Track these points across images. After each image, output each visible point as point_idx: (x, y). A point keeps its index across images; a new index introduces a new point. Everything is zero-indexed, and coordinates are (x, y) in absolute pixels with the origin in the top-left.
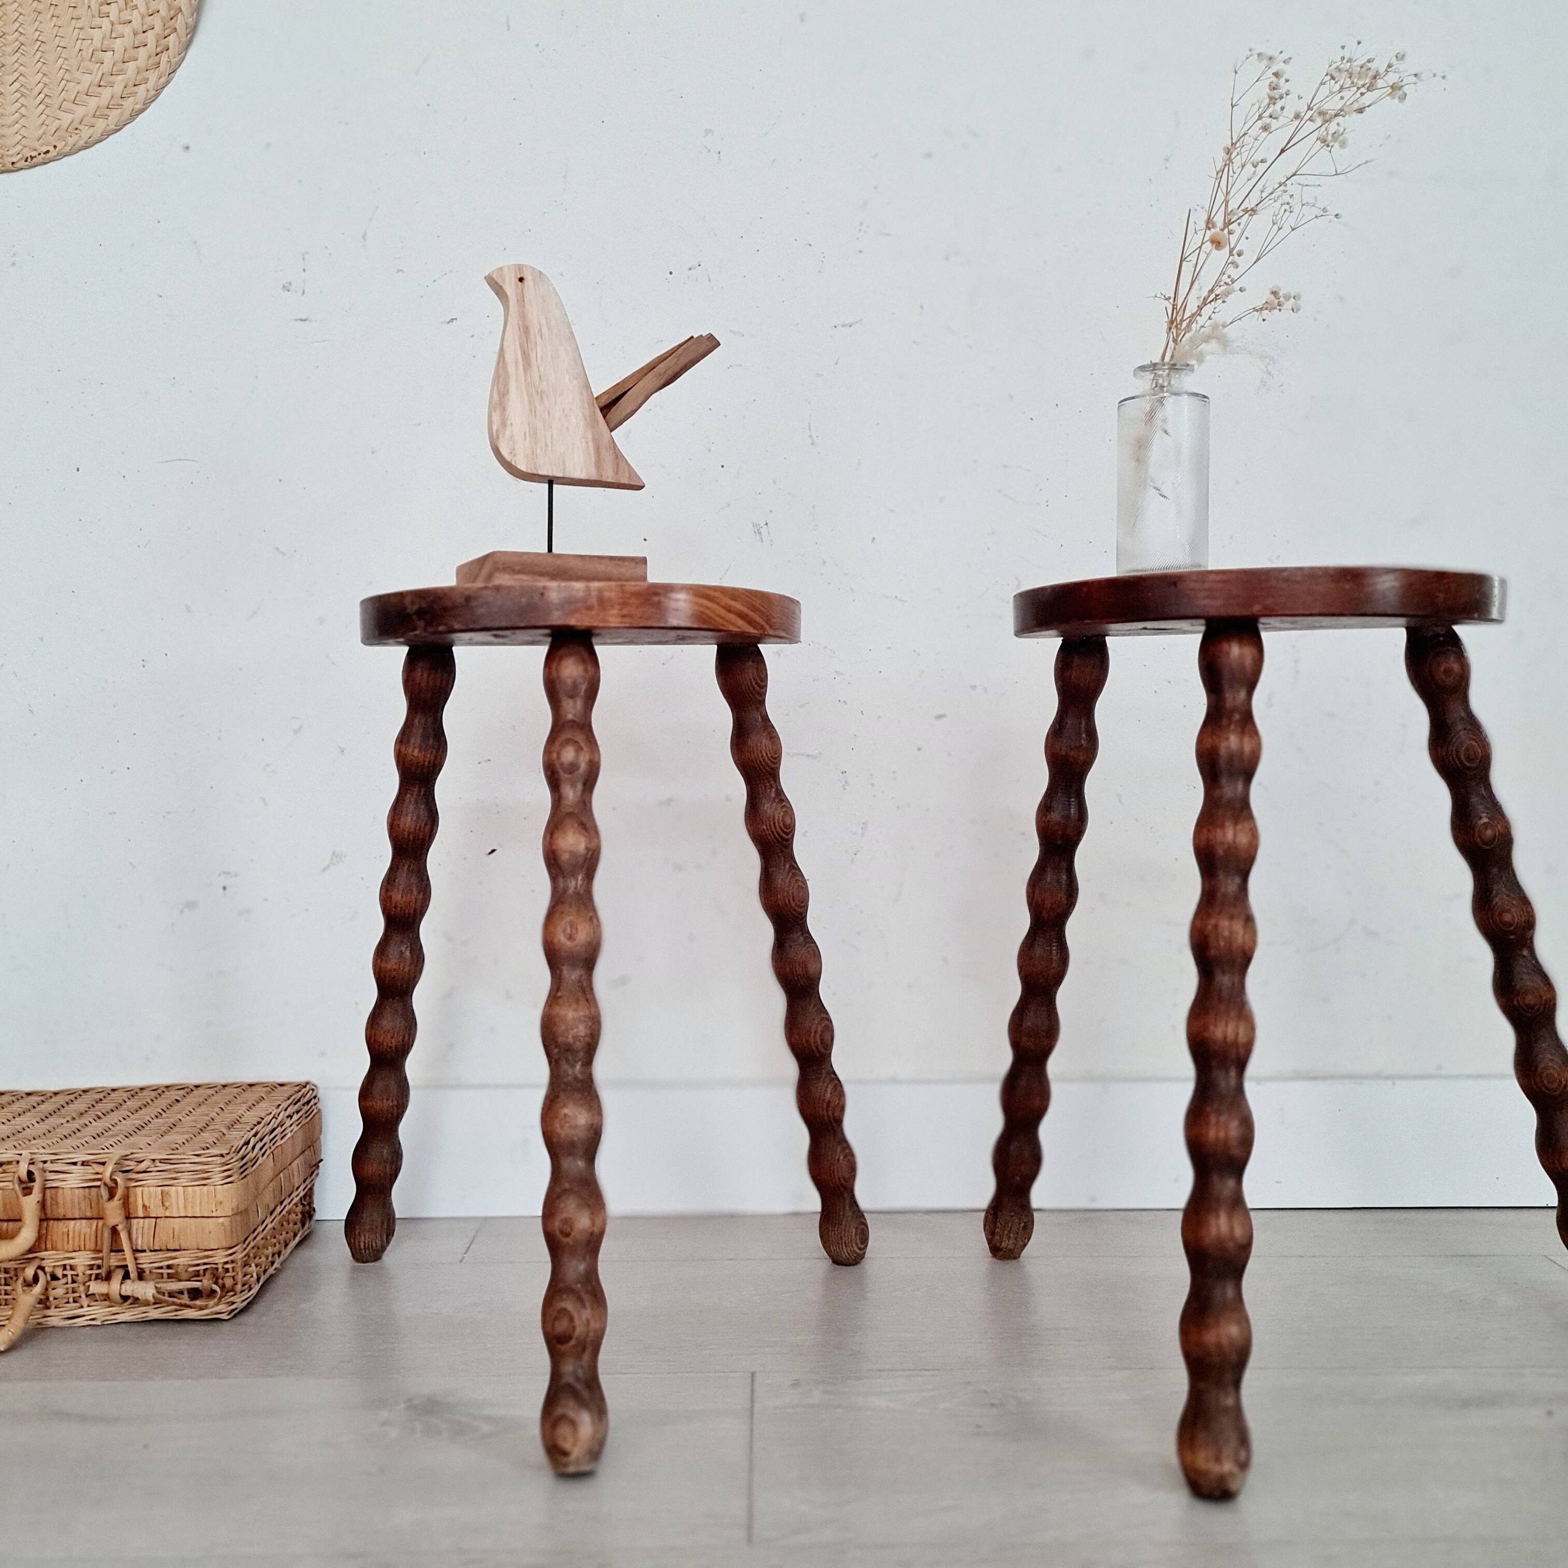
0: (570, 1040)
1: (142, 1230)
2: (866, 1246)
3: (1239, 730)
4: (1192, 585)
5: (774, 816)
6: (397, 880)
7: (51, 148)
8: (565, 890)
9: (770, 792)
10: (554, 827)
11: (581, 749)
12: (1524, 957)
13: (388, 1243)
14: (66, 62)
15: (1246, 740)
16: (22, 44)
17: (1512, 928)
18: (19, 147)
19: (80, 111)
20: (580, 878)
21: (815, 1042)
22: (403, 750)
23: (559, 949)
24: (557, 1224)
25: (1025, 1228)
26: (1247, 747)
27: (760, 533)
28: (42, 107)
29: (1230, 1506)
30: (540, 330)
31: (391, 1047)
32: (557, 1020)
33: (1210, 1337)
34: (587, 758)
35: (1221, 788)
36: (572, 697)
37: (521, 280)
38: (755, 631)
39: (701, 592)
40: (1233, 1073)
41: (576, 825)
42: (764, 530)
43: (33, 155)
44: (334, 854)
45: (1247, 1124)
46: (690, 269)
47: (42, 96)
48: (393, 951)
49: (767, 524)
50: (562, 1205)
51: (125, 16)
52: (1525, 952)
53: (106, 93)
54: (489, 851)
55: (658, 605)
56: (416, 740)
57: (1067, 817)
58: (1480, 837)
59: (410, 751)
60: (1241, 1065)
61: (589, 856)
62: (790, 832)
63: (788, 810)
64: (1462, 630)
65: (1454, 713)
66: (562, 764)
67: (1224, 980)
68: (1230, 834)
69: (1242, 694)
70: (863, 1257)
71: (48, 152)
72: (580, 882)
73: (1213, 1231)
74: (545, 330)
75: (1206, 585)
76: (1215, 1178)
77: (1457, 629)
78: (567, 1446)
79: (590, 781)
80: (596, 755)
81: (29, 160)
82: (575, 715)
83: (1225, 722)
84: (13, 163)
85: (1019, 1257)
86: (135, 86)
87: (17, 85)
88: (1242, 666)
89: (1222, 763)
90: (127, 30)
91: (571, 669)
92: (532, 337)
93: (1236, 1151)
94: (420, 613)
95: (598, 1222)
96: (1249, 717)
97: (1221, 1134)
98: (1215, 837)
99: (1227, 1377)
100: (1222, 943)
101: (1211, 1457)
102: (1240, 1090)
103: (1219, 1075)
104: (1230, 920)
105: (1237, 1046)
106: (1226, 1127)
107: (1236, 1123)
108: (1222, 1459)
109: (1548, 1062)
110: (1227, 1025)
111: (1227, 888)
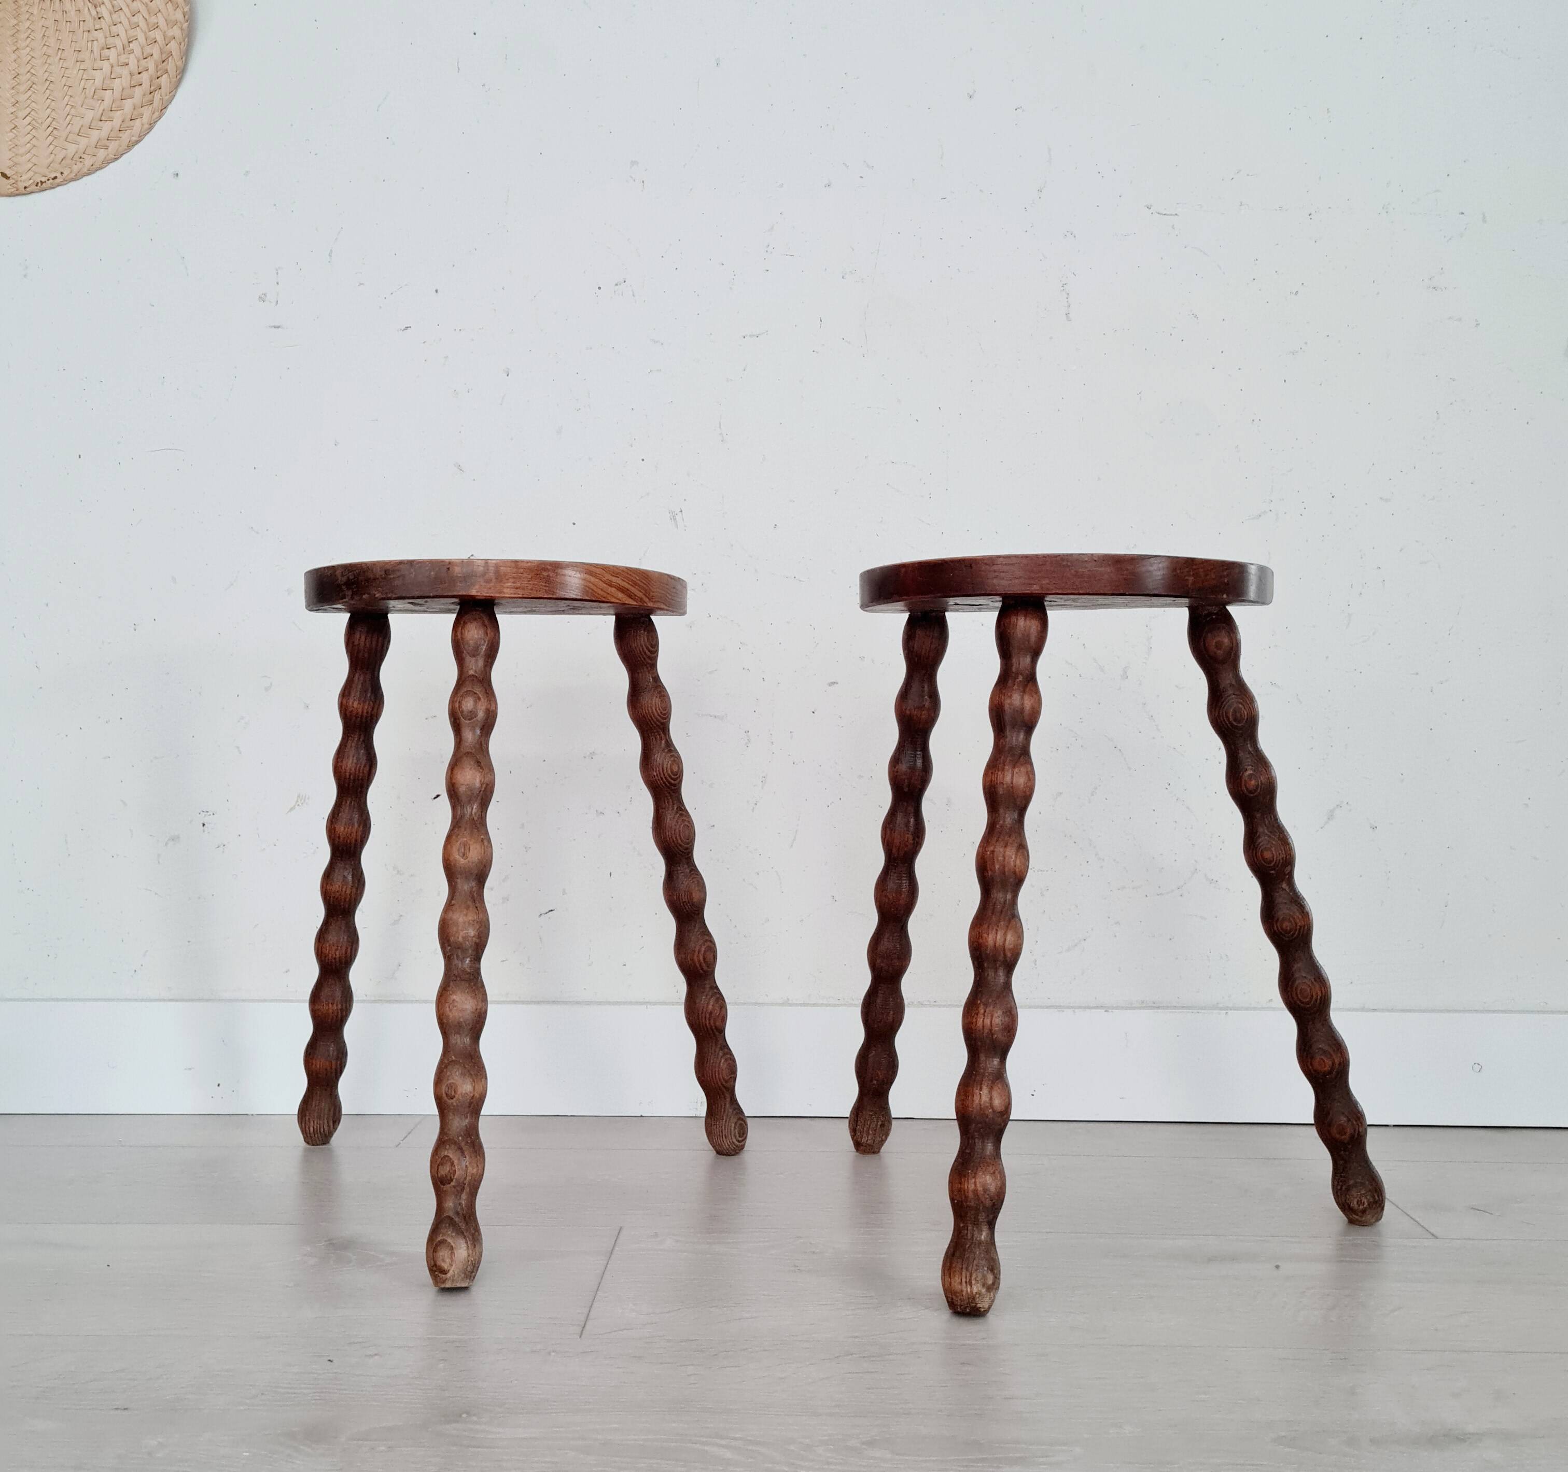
0: (460, 939)
2: (746, 1138)
3: (1021, 689)
4: (985, 567)
5: (663, 764)
6: (340, 815)
7: (59, 175)
8: (462, 817)
9: (661, 743)
10: (455, 765)
11: (479, 699)
12: (1283, 889)
13: (335, 1129)
14: (72, 99)
15: (1026, 697)
16: (34, 84)
17: (1272, 865)
18: (30, 174)
19: (83, 142)
20: (475, 807)
21: (699, 961)
22: (344, 702)
23: (455, 865)
24: (444, 1088)
25: (882, 1125)
26: (1028, 703)
27: (675, 519)
28: (51, 138)
29: (981, 1320)
31: (335, 958)
32: (451, 922)
34: (484, 708)
35: (1006, 737)
36: (474, 656)
38: (635, 603)
39: (591, 570)
40: (1001, 973)
41: (472, 763)
42: (678, 518)
43: (43, 180)
44: (299, 796)
45: (1012, 1013)
46: (617, 285)
47: (50, 129)
48: (337, 877)
49: (681, 511)
50: (448, 1073)
51: (123, 59)
52: (1284, 885)
53: (106, 127)
54: (435, 796)
55: (548, 580)
56: (356, 693)
57: (913, 768)
58: (1246, 787)
59: (351, 701)
60: (1010, 966)
61: (483, 789)
62: (677, 778)
63: (676, 759)
64: (1232, 609)
65: (1226, 680)
66: (462, 712)
67: (999, 896)
68: (1012, 777)
69: (1028, 660)
70: (742, 1149)
71: (56, 178)
72: (474, 810)
73: (977, 1101)
75: (995, 568)
76: (982, 1057)
77: (1229, 608)
78: (445, 1266)
79: (488, 726)
80: (493, 706)
81: (39, 185)
82: (476, 672)
83: (1011, 682)
84: (25, 188)
85: (879, 1152)
86: (131, 120)
87: (28, 119)
88: (1027, 637)
89: (1007, 718)
90: (125, 71)
91: (474, 633)
93: (999, 1036)
94: (349, 584)
95: (479, 1088)
96: (1031, 679)
97: (987, 1022)
98: (997, 778)
99: (982, 1217)
100: (997, 867)
101: (964, 1280)
102: (1007, 986)
103: (991, 974)
104: (1005, 847)
105: (1004, 950)
106: (992, 1016)
107: (1000, 1013)
108: (973, 1282)
109: (1302, 980)
110: (997, 934)
111: (1004, 821)
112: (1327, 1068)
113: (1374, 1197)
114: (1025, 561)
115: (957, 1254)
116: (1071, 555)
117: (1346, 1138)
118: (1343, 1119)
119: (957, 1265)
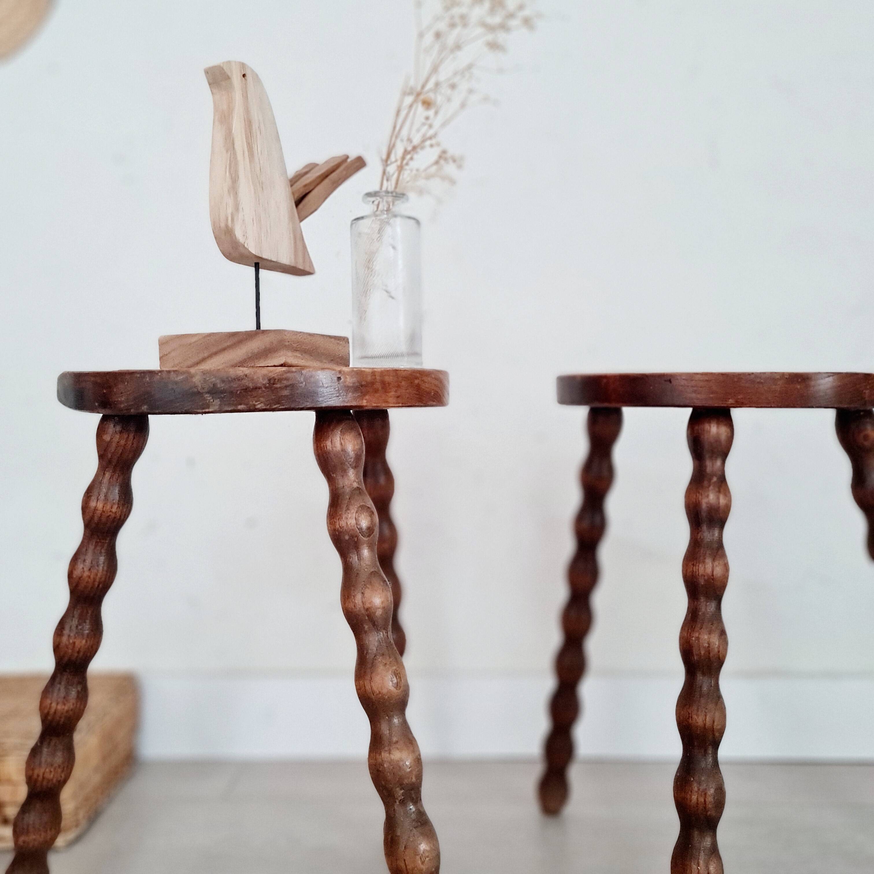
3: (717, 489)
4: (683, 383)
25: (563, 796)
26: (722, 501)
35: (702, 532)
40: (710, 751)
45: (721, 792)
57: (592, 526)
60: (717, 744)
68: (709, 567)
69: (718, 462)
75: (694, 383)
76: (696, 833)
83: (706, 483)
85: (560, 813)
88: (718, 440)
89: (704, 514)
93: (712, 813)
96: (722, 480)
97: (701, 798)
98: (698, 569)
100: (703, 652)
102: (716, 763)
103: (698, 750)
104: (708, 633)
105: (713, 731)
106: (705, 792)
107: (712, 791)
110: (705, 714)
111: (706, 609)
114: (721, 378)
116: (764, 373)
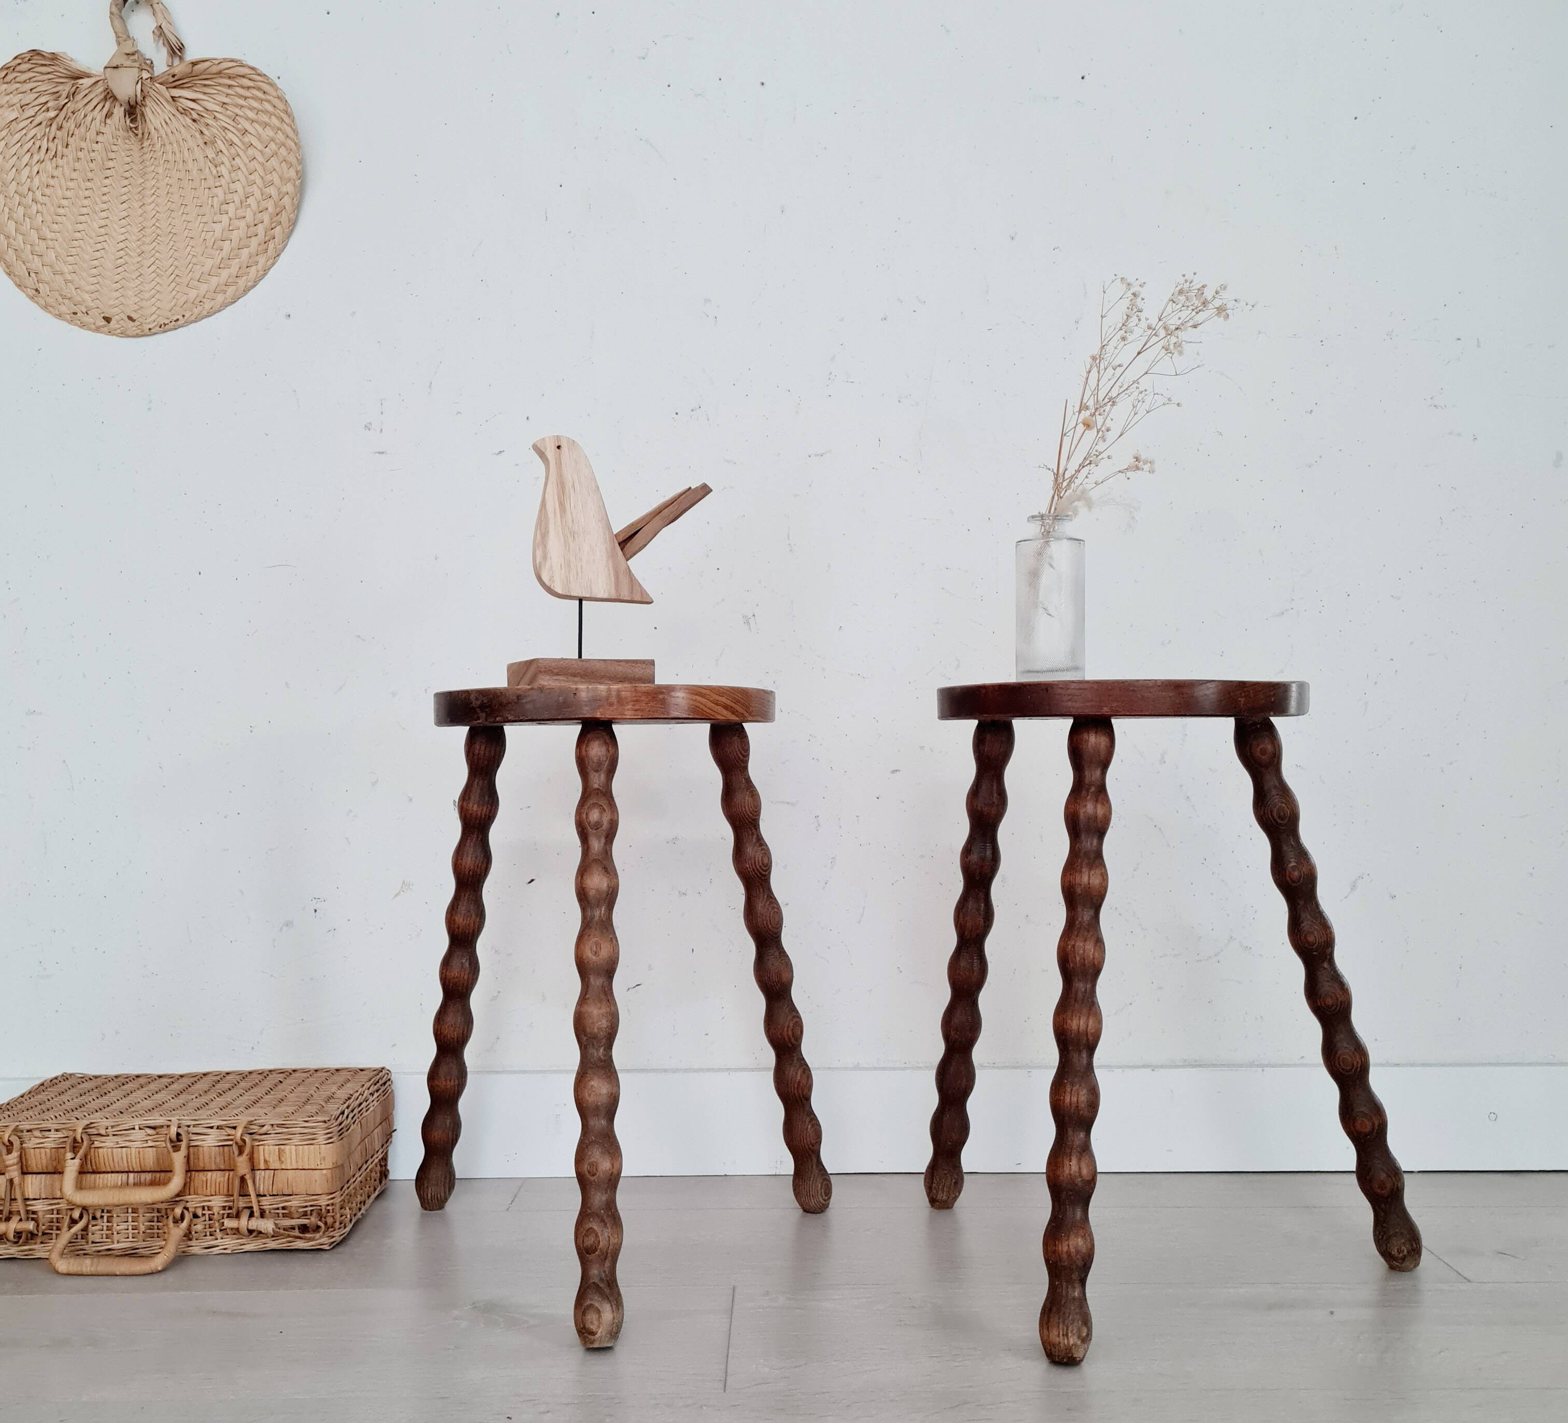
0: (596, 1030)
1: (263, 1180)
2: (830, 1198)
3: (1095, 799)
4: (1059, 691)
5: (755, 856)
6: (459, 907)
7: (180, 317)
8: (593, 918)
9: (752, 837)
10: (583, 871)
11: (605, 811)
12: (1325, 969)
13: (450, 1194)
14: (193, 249)
15: (1099, 806)
16: (158, 235)
17: (1314, 947)
18: (155, 316)
19: (204, 288)
20: (603, 909)
21: (788, 1035)
22: (465, 804)
23: (588, 962)
24: (586, 1167)
25: (956, 1183)
26: (1100, 811)
27: (748, 623)
28: (174, 284)
29: (1076, 1369)
30: (573, 486)
31: (453, 1038)
32: (586, 1015)
33: (1063, 1247)
34: (609, 818)
35: (1082, 842)
36: (597, 771)
37: (559, 447)
38: (737, 719)
39: (696, 691)
40: (1084, 1055)
41: (600, 869)
42: (752, 621)
43: (166, 323)
44: (404, 883)
45: (1095, 1092)
46: (693, 410)
47: (173, 276)
48: (455, 963)
49: (754, 615)
50: (589, 1153)
51: (240, 213)
52: (1326, 965)
53: (225, 274)
54: (529, 880)
55: (663, 702)
56: (475, 796)
57: (983, 859)
58: (1290, 877)
59: (471, 805)
60: (1091, 1048)
61: (610, 893)
62: (767, 870)
63: (766, 852)
64: (1275, 720)
65: (1270, 782)
66: (589, 823)
67: (1079, 985)
68: (1086, 878)
69: (1098, 772)
70: (827, 1207)
71: (178, 320)
72: (603, 912)
73: (1067, 1172)
74: (577, 485)
75: (1069, 692)
76: (1070, 1132)
77: (1273, 719)
78: (593, 1328)
79: (610, 835)
80: (616, 815)
81: (163, 326)
82: (599, 785)
83: (1084, 792)
84: (150, 329)
85: (952, 1207)
86: (247, 267)
87: (153, 268)
88: (1098, 752)
89: (1084, 823)
90: (242, 224)
91: (596, 750)
92: (567, 490)
93: (1085, 1113)
94: (482, 707)
95: (616, 1166)
96: (1102, 790)
97: (1074, 1099)
98: (1075, 879)
99: (1075, 1276)
100: (1078, 959)
101: (1061, 1333)
102: (1090, 1067)
103: (1075, 1056)
104: (1085, 941)
105: (1087, 1035)
106: (1078, 1094)
107: (1085, 1091)
108: (1070, 1335)
109: (1344, 1049)
110: (1080, 1020)
111: (1083, 918)
112: (1368, 1129)
113: (1412, 1245)
114: (1095, 686)
115: (1054, 1309)
116: (1138, 681)
117: (1385, 1192)
118: (1383, 1176)
119: (1054, 1319)
